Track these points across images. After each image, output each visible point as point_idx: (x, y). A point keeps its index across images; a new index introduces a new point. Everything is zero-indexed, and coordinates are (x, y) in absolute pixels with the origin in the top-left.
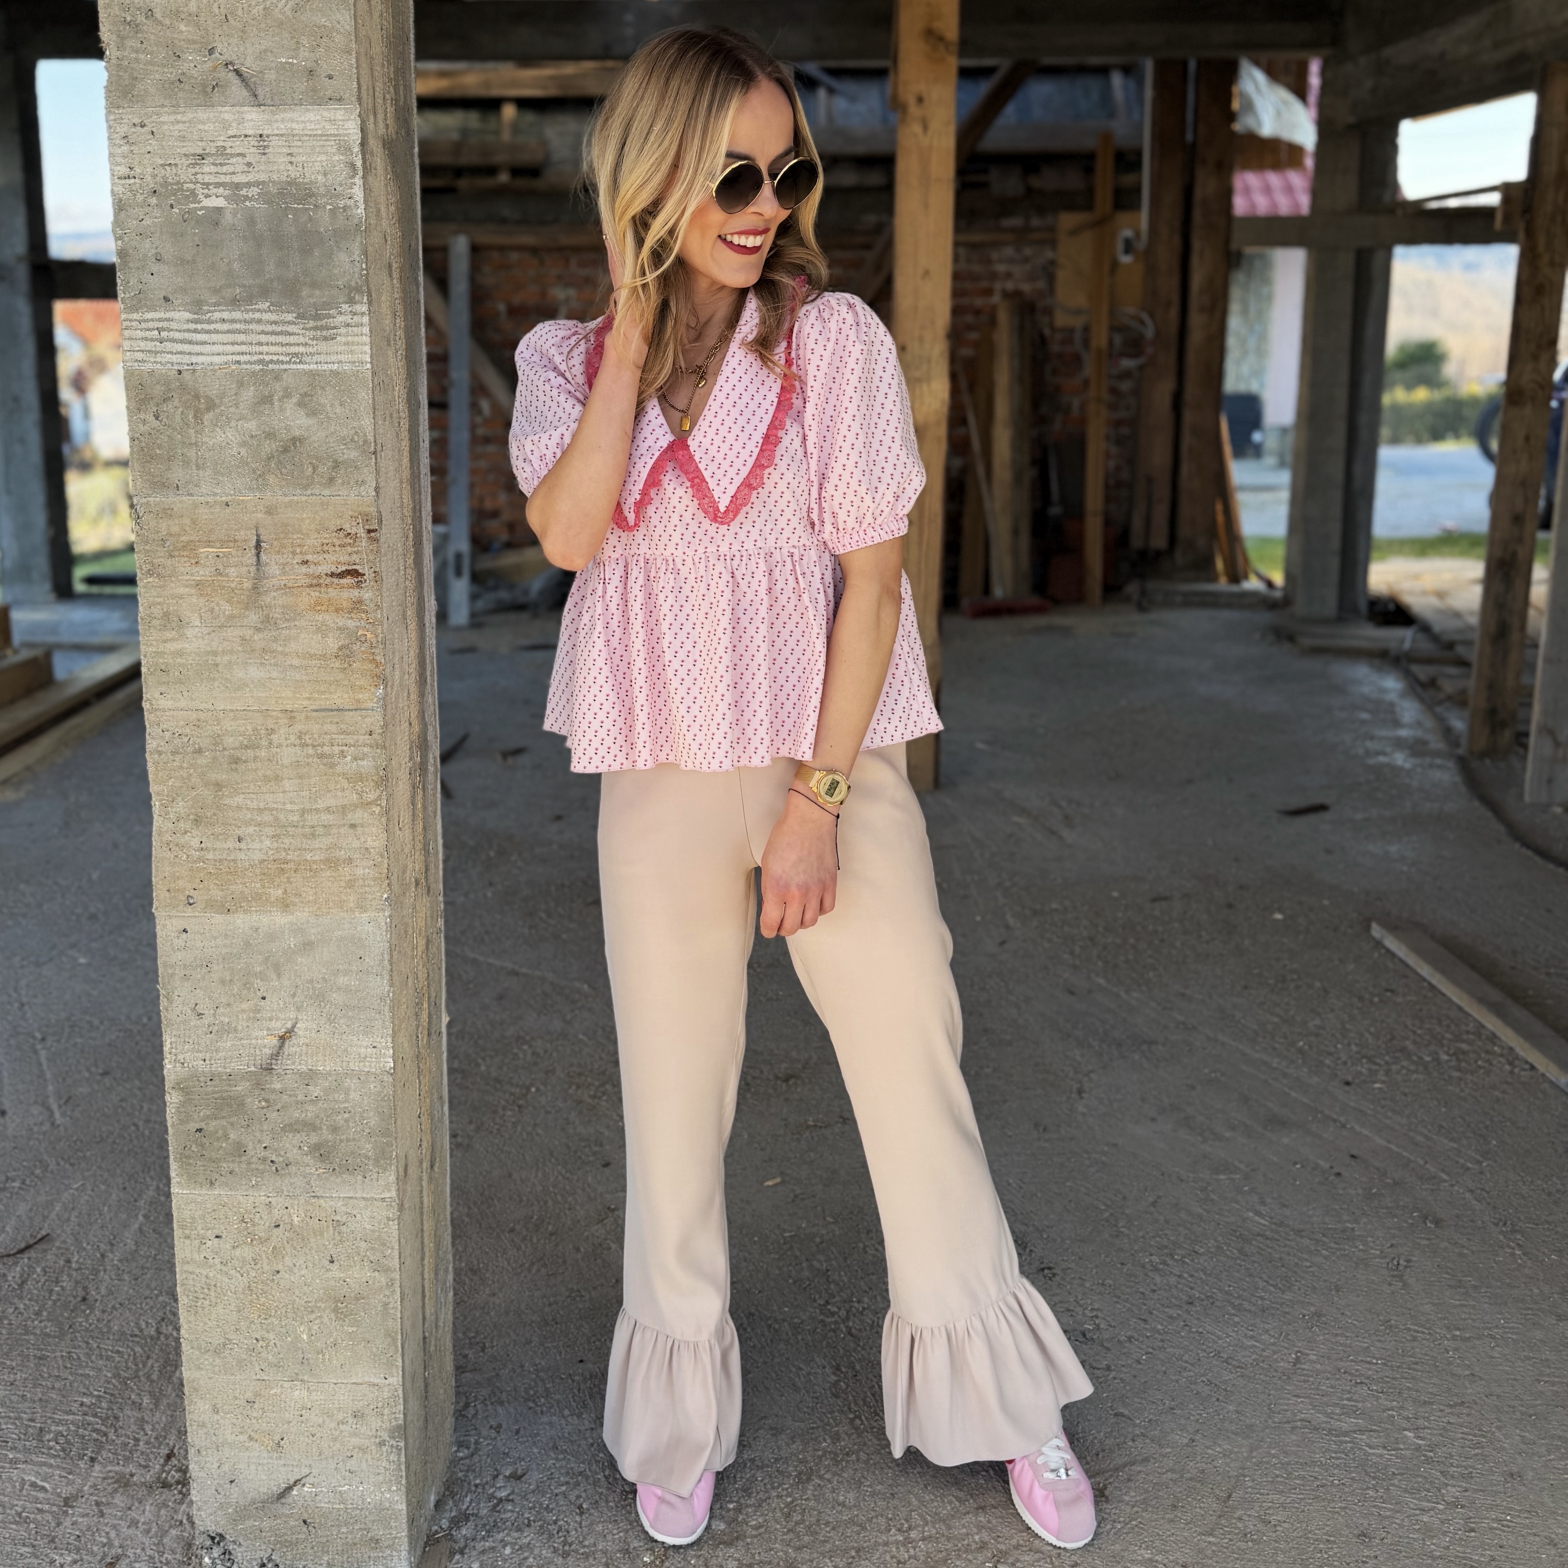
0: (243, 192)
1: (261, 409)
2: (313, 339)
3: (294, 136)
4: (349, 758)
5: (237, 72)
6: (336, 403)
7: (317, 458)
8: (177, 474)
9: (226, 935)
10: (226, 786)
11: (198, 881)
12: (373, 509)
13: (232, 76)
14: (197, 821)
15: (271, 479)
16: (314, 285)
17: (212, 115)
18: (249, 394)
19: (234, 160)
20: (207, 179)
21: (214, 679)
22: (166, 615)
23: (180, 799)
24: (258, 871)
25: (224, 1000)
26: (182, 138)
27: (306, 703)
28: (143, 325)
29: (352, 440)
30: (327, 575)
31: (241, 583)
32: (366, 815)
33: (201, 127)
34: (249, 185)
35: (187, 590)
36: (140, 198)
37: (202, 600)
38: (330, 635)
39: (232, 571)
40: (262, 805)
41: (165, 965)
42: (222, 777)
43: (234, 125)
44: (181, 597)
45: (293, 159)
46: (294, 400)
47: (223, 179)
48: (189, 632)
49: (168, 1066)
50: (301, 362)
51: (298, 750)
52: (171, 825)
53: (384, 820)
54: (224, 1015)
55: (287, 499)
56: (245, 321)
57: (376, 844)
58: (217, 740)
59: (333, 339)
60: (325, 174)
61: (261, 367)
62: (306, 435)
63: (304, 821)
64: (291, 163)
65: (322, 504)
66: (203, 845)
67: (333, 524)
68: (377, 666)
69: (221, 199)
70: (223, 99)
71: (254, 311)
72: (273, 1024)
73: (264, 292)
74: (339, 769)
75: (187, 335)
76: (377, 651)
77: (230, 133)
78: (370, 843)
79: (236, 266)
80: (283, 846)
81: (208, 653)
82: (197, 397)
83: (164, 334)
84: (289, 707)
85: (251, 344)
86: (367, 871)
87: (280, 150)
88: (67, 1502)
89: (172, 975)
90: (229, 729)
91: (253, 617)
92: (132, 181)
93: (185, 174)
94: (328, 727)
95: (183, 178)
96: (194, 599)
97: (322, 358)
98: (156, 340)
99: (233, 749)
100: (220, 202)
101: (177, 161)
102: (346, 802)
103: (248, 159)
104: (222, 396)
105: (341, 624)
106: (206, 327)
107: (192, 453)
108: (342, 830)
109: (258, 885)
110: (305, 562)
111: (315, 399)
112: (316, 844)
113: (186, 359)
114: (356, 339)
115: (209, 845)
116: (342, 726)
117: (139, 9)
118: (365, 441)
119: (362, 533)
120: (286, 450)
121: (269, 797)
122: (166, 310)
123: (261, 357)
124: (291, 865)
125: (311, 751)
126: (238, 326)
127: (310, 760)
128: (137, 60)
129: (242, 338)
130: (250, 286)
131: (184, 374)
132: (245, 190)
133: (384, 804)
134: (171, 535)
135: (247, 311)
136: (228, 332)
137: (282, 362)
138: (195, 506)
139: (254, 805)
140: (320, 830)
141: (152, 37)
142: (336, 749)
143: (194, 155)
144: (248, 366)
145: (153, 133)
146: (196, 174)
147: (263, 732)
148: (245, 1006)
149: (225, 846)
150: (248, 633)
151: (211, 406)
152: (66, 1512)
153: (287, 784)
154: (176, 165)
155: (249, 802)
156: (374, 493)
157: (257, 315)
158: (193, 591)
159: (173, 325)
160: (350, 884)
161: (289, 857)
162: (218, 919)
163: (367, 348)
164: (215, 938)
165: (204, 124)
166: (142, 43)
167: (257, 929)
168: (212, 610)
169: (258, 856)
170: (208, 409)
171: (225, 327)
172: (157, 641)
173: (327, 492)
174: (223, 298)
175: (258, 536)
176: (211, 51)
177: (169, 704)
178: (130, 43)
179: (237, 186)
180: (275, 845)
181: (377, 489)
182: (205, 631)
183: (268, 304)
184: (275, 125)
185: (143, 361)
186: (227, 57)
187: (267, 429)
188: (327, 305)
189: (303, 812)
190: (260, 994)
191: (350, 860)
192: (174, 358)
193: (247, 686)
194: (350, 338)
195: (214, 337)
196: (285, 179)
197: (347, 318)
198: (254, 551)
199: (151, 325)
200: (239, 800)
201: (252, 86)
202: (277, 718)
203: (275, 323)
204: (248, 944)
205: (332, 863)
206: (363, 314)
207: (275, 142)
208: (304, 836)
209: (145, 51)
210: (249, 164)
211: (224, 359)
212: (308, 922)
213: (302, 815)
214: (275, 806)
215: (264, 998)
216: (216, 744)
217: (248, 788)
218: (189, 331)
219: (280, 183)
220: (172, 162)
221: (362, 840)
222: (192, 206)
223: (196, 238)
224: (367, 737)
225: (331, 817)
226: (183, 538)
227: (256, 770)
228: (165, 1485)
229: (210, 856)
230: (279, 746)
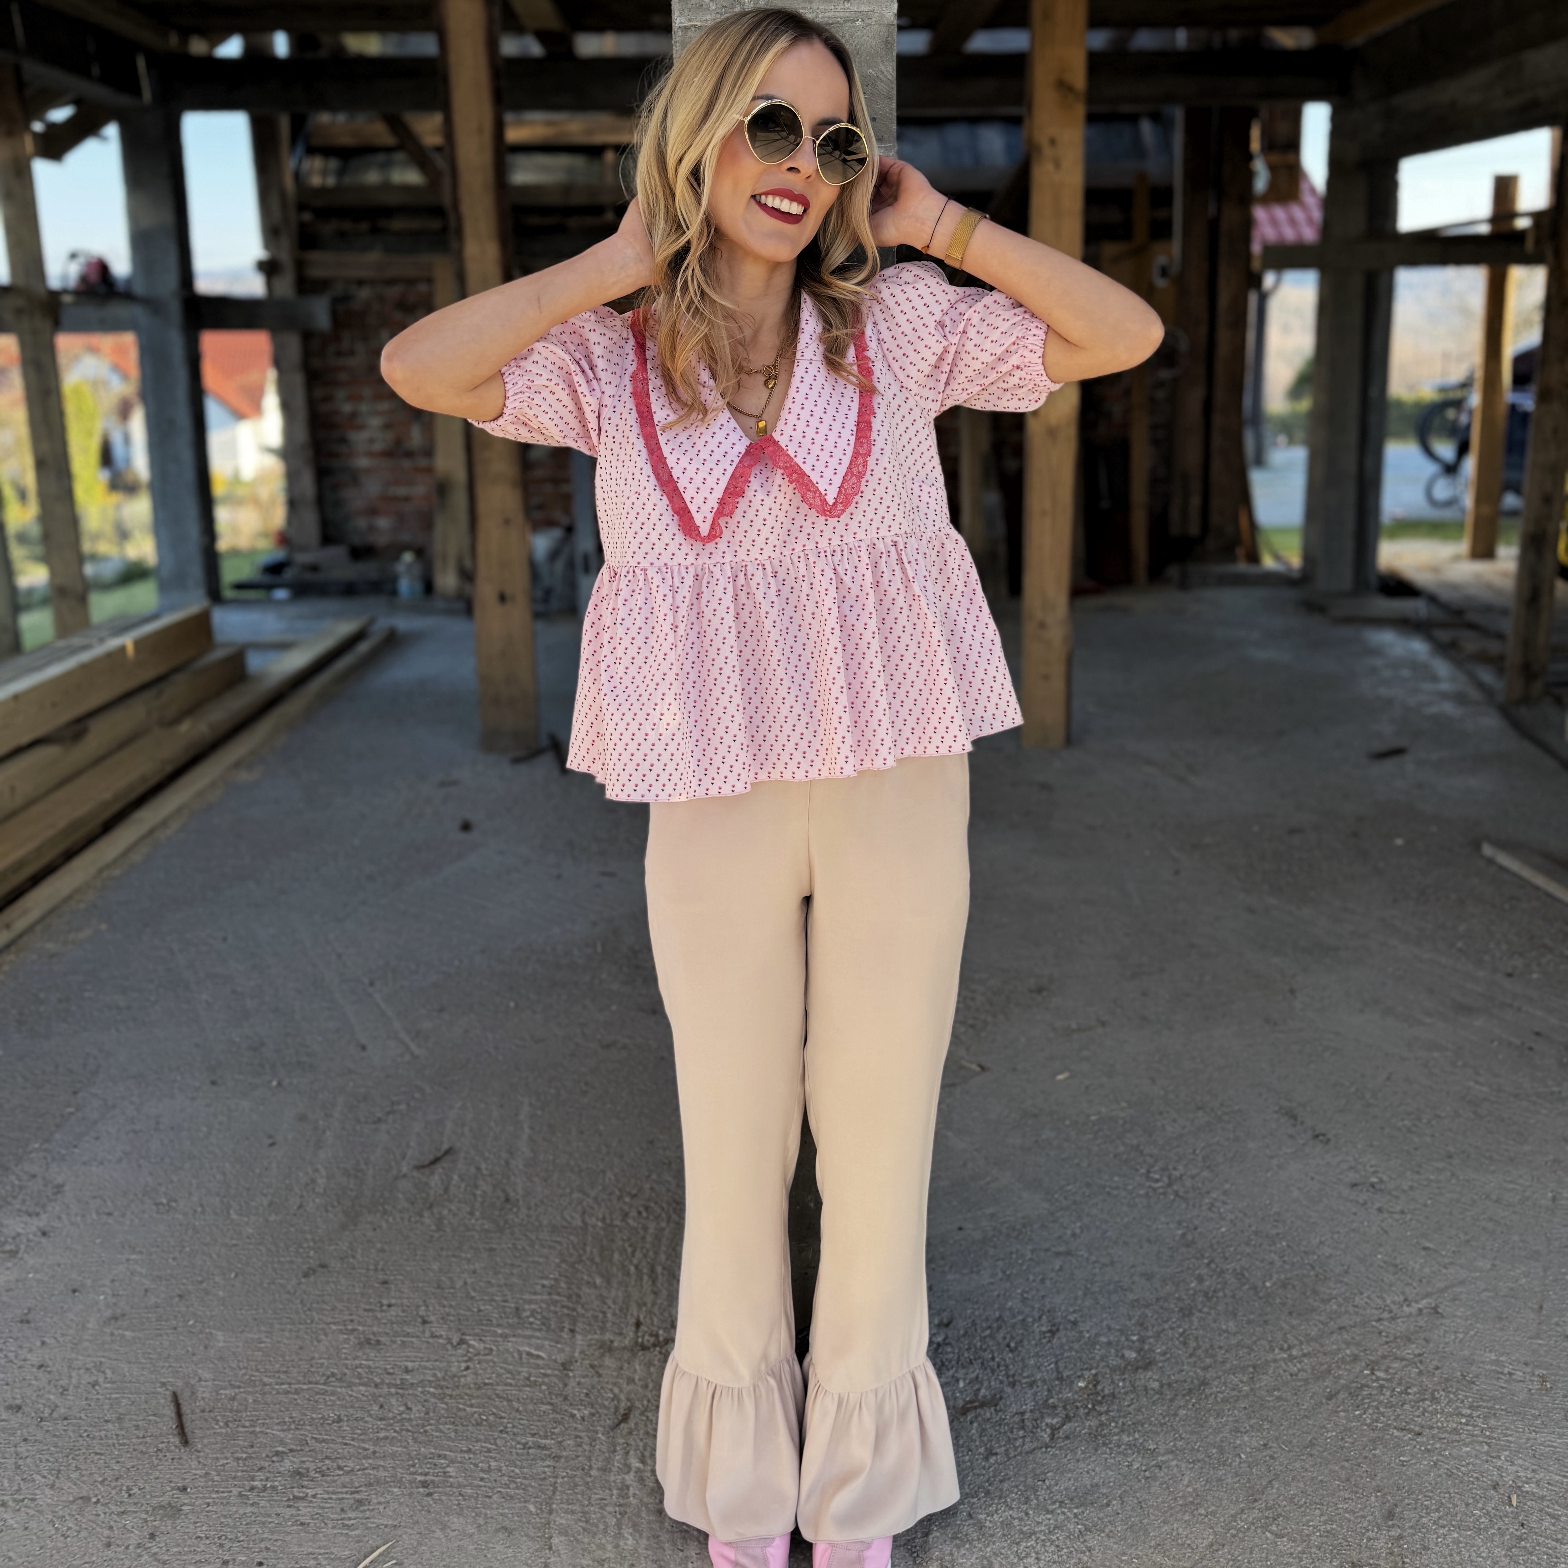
88: (563, 1364)
152: (567, 1376)
228: (644, 1348)
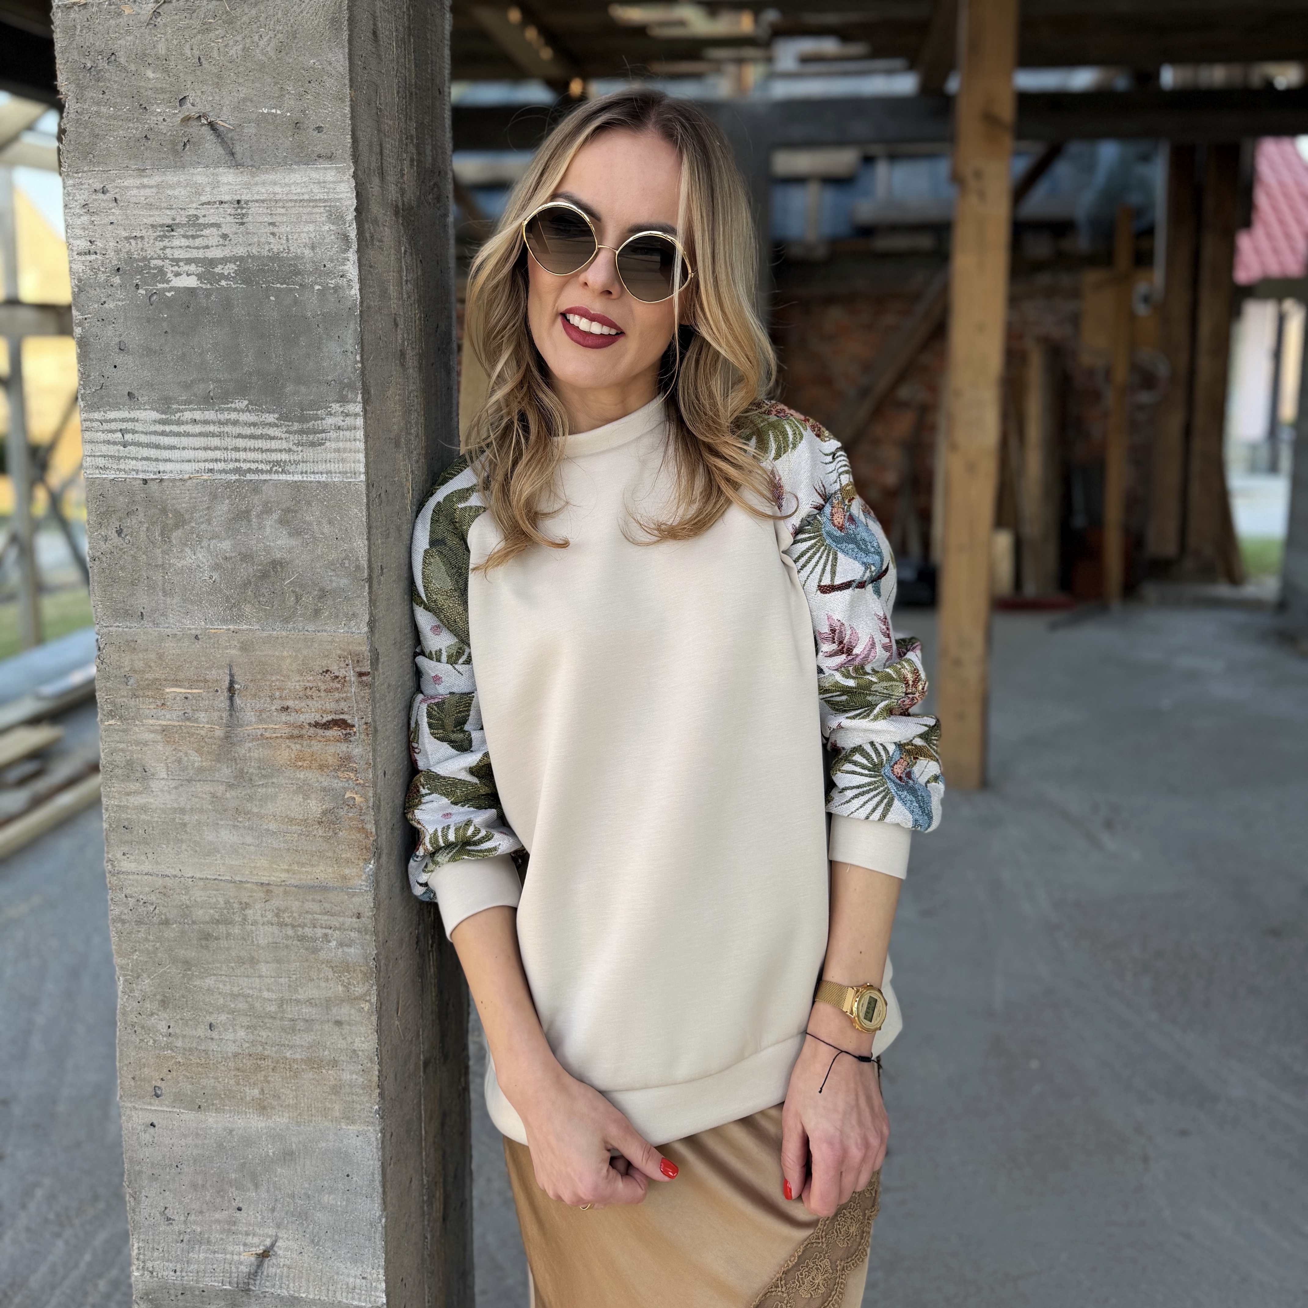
0: (218, 270)
1: (237, 526)
2: (298, 444)
3: (276, 201)
4: (333, 944)
5: (212, 125)
6: (324, 521)
7: (301, 586)
8: (142, 601)
9: (197, 1135)
10: (196, 966)
11: (165, 1070)
12: (365, 649)
13: (206, 130)
14: (164, 1003)
15: (248, 609)
16: (299, 381)
17: (182, 178)
18: (223, 508)
19: (206, 232)
20: (178, 254)
21: (182, 841)
22: (130, 764)
23: (145, 976)
24: (231, 1065)
25: (196, 1206)
26: (150, 206)
27: (284, 876)
28: (106, 426)
29: (342, 564)
30: (310, 724)
31: (212, 730)
32: (353, 1011)
33: (170, 192)
34: (224, 261)
35: (152, 735)
36: (102, 277)
37: (169, 750)
38: (313, 796)
39: (202, 715)
40: (235, 989)
41: (131, 1160)
42: (191, 954)
43: (208, 189)
44: (146, 744)
45: (275, 230)
46: (275, 516)
47: (195, 254)
48: (155, 785)
49: (136, 1274)
50: (283, 472)
51: (275, 929)
52: (135, 1004)
53: (374, 1018)
54: (195, 1222)
55: (265, 634)
56: (220, 423)
57: (365, 1046)
58: (185, 910)
59: (321, 444)
60: (313, 248)
61: (237, 477)
62: (288, 557)
63: (284, 1012)
64: (273, 234)
65: (305, 640)
66: (171, 1030)
67: (319, 664)
68: (367, 837)
69: (194, 278)
70: (195, 158)
71: (229, 410)
72: (250, 1239)
73: (242, 390)
74: (322, 955)
75: (154, 439)
76: (367, 818)
77: (204, 199)
78: (358, 1044)
79: (209, 357)
80: (259, 1039)
81: (175, 810)
82: (164, 511)
83: (128, 437)
84: (265, 880)
85: (226, 449)
86: (354, 1076)
87: (260, 219)
89: (140, 1172)
90: (198, 899)
91: (226, 771)
92: (93, 257)
93: (152, 248)
94: (309, 905)
95: (150, 253)
96: (160, 747)
97: (308, 467)
98: (120, 443)
99: (203, 923)
100: (192, 282)
101: (144, 233)
102: (329, 994)
103: (225, 230)
104: (194, 509)
105: (325, 784)
106: (175, 428)
107: (158, 576)
108: (326, 1027)
109: (232, 1082)
110: (286, 709)
111: (299, 516)
112: (296, 1040)
113: (153, 466)
114: (348, 445)
115: (178, 1031)
116: (326, 905)
117: (100, 53)
118: (358, 567)
119: (352, 676)
120: (264, 575)
121: (244, 982)
122: (131, 409)
123: (237, 464)
124: (269, 1062)
125: (290, 932)
126: (211, 428)
127: (289, 942)
128: (98, 113)
129: (215, 442)
130: (225, 381)
131: (151, 484)
132: (220, 267)
133: (374, 999)
134: (135, 671)
135: (222, 410)
136: (201, 434)
137: (262, 472)
138: (162, 638)
139: (227, 989)
140: (301, 1025)
141: (115, 86)
142: (319, 932)
143: (162, 226)
144: (223, 476)
145: (116, 200)
146: (164, 248)
147: (236, 906)
148: (217, 1216)
149: (194, 1033)
150: (222, 788)
151: (180, 521)
153: (264, 969)
154: (142, 238)
155: (221, 986)
156: (366, 629)
157: (233, 416)
158: (159, 737)
159: (139, 427)
160: (336, 1090)
161: (266, 1053)
162: (189, 1116)
163: (361, 456)
164: (185, 1136)
165: (171, 187)
166: (104, 93)
167: (231, 1131)
168: (179, 761)
169: (232, 1048)
170: (177, 526)
171: (198, 429)
172: (119, 792)
173: (311, 627)
174: (195, 395)
175: (232, 676)
176: (182, 101)
177: (132, 867)
178: (89, 94)
179: (212, 262)
180: (251, 1037)
181: (372, 624)
182: (173, 784)
183: (246, 402)
184: (255, 189)
185: (105, 468)
186: (200, 108)
187: (243, 550)
188: (314, 405)
189: (281, 1002)
190: (235, 1204)
191: (334, 1063)
192: (139, 465)
193: (218, 852)
194: (341, 445)
195: (185, 441)
196: (266, 254)
197: (338, 420)
198: (226, 694)
199: (113, 426)
200: (210, 981)
201: (229, 142)
202: (252, 891)
203: (254, 425)
204: (220, 1146)
205: (315, 1064)
206: (356, 415)
207: (254, 209)
208: (283, 1030)
209: (107, 103)
210: (225, 236)
211: (196, 466)
212: (288, 1128)
213: (280, 1006)
214: (251, 992)
215: (239, 1209)
216: (185, 916)
217: (221, 969)
218: (155, 433)
219: (259, 258)
220: (138, 235)
221: (349, 1040)
222: (160, 286)
223: (164, 324)
224: (355, 920)
225: (314, 1011)
226: (147, 676)
227: (228, 949)
229: (179, 1043)
230: (255, 923)
